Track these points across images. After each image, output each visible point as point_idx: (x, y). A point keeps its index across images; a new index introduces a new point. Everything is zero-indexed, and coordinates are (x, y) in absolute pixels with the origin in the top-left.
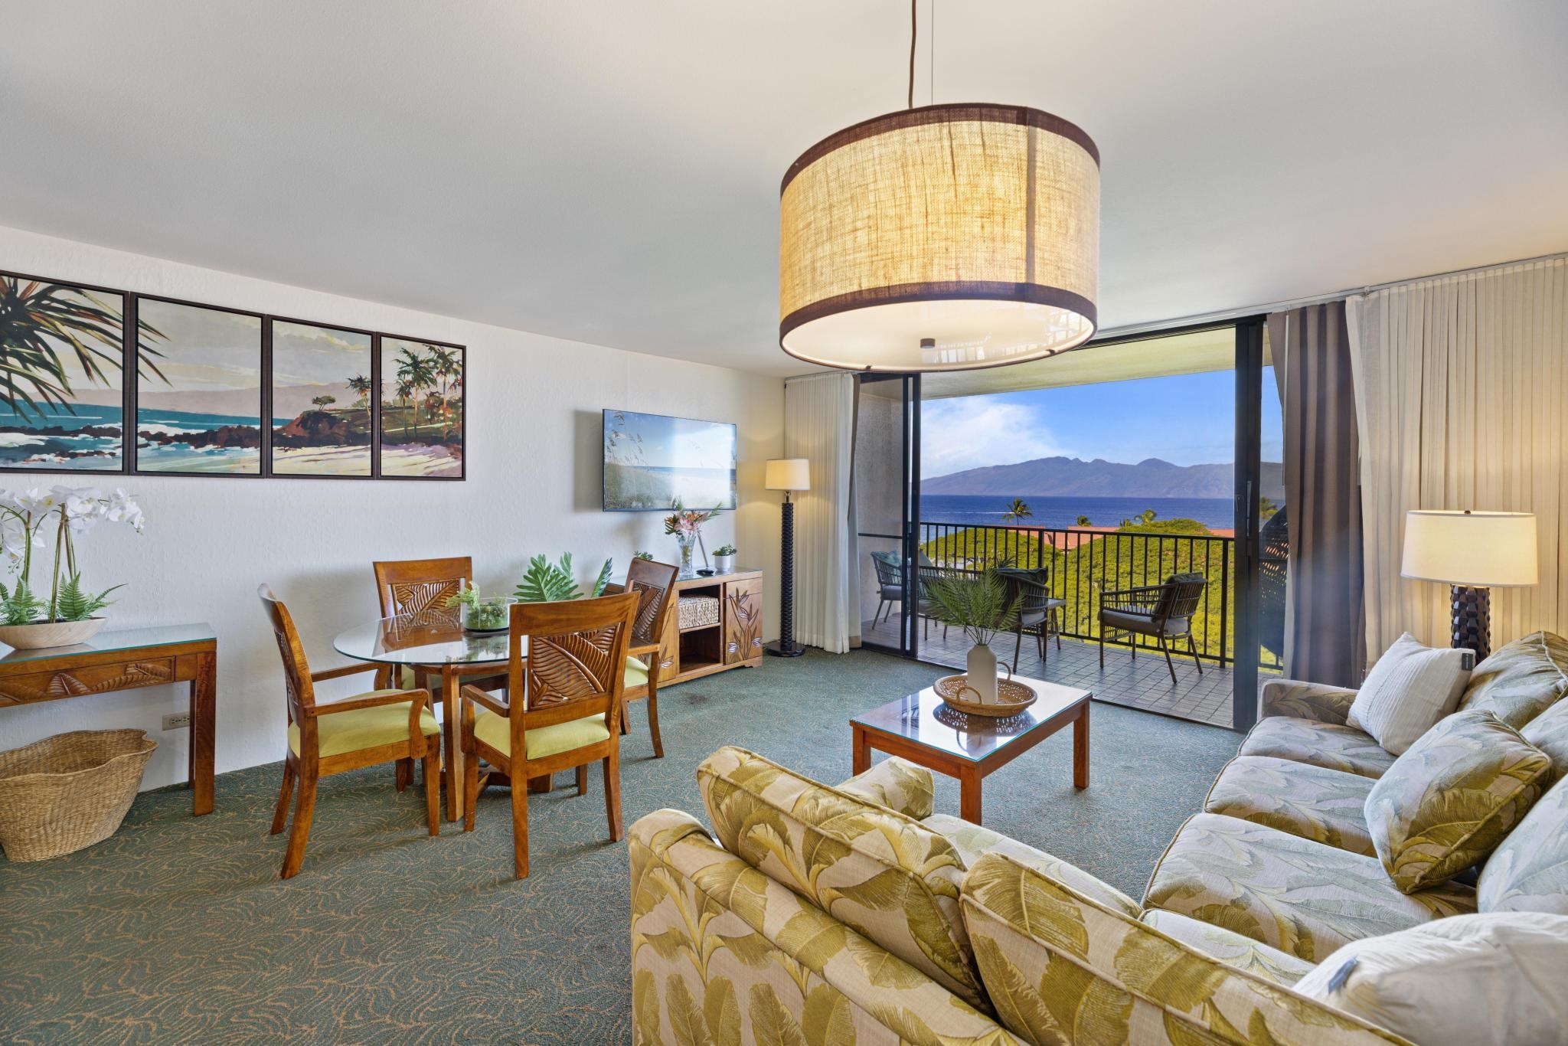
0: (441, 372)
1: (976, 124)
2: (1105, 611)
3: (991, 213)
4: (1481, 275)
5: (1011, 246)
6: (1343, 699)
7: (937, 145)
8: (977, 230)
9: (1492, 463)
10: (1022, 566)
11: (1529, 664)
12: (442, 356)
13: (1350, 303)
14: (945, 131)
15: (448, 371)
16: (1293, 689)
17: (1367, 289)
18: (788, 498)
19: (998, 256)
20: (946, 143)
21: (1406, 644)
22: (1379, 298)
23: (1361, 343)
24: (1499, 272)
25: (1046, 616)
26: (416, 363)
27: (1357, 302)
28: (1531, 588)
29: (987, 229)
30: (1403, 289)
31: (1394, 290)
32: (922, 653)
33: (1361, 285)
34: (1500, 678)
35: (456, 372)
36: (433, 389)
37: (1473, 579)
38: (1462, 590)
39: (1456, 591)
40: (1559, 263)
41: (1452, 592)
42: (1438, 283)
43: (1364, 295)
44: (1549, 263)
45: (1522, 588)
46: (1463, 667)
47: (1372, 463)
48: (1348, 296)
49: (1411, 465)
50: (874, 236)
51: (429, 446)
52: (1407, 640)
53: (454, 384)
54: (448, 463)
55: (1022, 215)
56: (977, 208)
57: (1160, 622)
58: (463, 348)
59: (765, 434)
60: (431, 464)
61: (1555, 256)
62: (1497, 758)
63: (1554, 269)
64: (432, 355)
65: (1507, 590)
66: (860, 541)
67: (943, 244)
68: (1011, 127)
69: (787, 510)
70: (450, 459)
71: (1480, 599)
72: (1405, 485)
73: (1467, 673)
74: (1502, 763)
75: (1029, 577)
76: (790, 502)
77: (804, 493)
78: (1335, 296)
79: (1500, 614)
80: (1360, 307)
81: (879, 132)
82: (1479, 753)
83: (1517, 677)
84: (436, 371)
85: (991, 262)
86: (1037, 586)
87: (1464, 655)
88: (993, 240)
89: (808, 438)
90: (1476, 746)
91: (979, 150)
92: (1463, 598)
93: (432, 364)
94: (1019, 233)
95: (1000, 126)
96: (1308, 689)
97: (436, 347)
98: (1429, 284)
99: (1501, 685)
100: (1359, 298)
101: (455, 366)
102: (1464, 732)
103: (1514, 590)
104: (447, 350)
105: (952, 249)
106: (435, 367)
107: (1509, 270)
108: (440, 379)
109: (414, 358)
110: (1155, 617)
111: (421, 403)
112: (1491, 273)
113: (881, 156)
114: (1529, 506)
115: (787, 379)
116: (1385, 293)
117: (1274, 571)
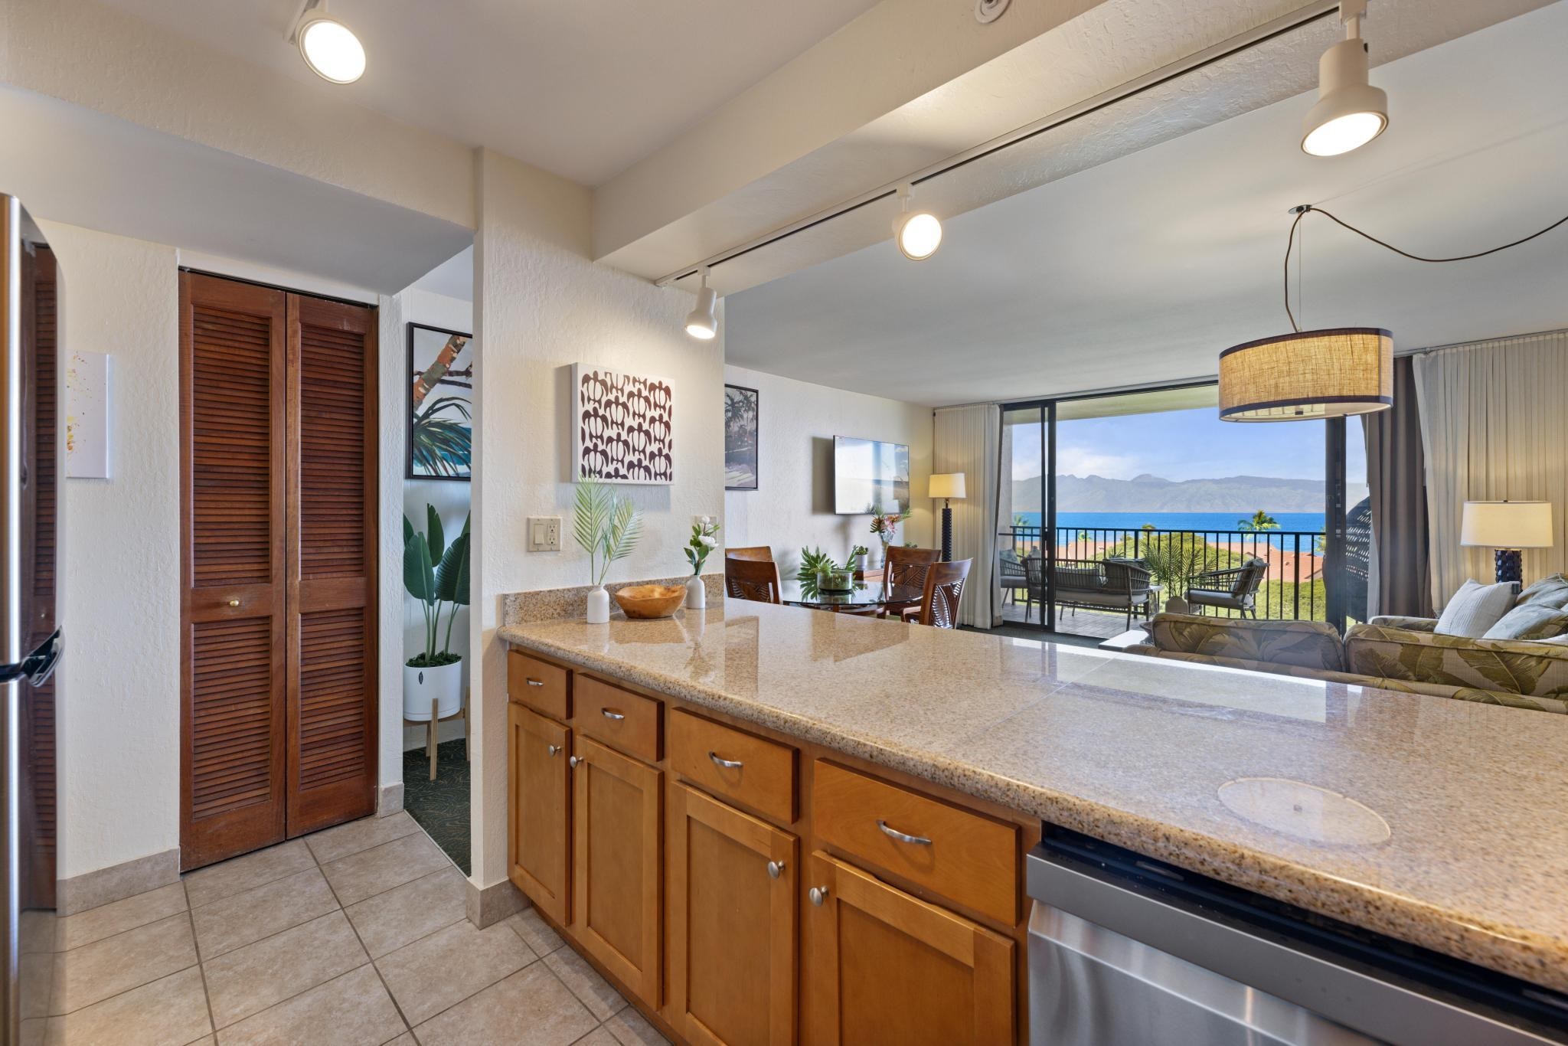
0: (745, 410)
1: (1360, 336)
2: (1192, 591)
3: (1367, 369)
4: (1508, 343)
5: (1373, 382)
6: (1428, 624)
7: (1345, 343)
8: (1361, 376)
9: (1518, 470)
10: (1130, 556)
11: (1554, 586)
12: (746, 398)
13: (1415, 358)
14: (1349, 338)
15: (749, 409)
16: (1393, 620)
17: (1428, 349)
18: (947, 505)
19: (1369, 386)
20: (1349, 343)
21: (1471, 585)
22: (1437, 355)
23: (1424, 387)
24: (1521, 341)
25: (1148, 597)
26: (733, 404)
27: (1421, 358)
28: (1547, 549)
29: (1365, 376)
30: (1455, 350)
31: (1448, 351)
32: (1058, 629)
33: (1425, 346)
34: (1537, 595)
35: (753, 410)
36: (742, 423)
37: (1511, 543)
38: (1503, 552)
39: (1499, 553)
40: (1561, 336)
41: (1496, 554)
42: (1479, 347)
43: (1426, 353)
44: (1555, 336)
45: (1541, 549)
46: (1513, 593)
47: (1434, 470)
48: (1415, 353)
49: (1462, 472)
50: (1315, 377)
51: (740, 465)
52: (1471, 582)
53: (752, 419)
54: (747, 478)
55: (1377, 370)
56: (1361, 368)
57: (1240, 597)
58: (756, 392)
59: (921, 455)
60: (741, 478)
61: (1559, 331)
62: (1546, 618)
63: (1558, 339)
64: (741, 398)
65: (1531, 550)
66: (999, 537)
67: (1348, 381)
68: (1373, 336)
69: (947, 514)
70: (750, 474)
71: (1516, 558)
72: (1458, 486)
73: (1514, 596)
74: (1549, 619)
75: (1137, 564)
76: (949, 507)
77: (962, 500)
78: (1405, 354)
79: (1527, 569)
80: (1423, 361)
81: (1317, 336)
82: (1538, 617)
83: (1547, 592)
84: (743, 409)
85: (1367, 388)
86: (1143, 572)
87: (1513, 585)
88: (1367, 379)
89: (953, 455)
90: (1535, 615)
91: (1362, 345)
92: (1504, 558)
93: (741, 404)
94: (1376, 376)
95: (1369, 336)
96: (1404, 620)
97: (743, 391)
98: (1473, 348)
99: (1538, 598)
100: (1422, 356)
101: (753, 405)
102: (1525, 611)
103: (1535, 550)
104: (749, 393)
105: (1352, 384)
106: (743, 406)
107: (1528, 340)
108: (745, 416)
109: (732, 400)
110: (1235, 593)
111: (735, 433)
112: (1515, 341)
113: (1318, 346)
114: (1544, 498)
115: (934, 409)
116: (1441, 352)
117: (1353, 552)
